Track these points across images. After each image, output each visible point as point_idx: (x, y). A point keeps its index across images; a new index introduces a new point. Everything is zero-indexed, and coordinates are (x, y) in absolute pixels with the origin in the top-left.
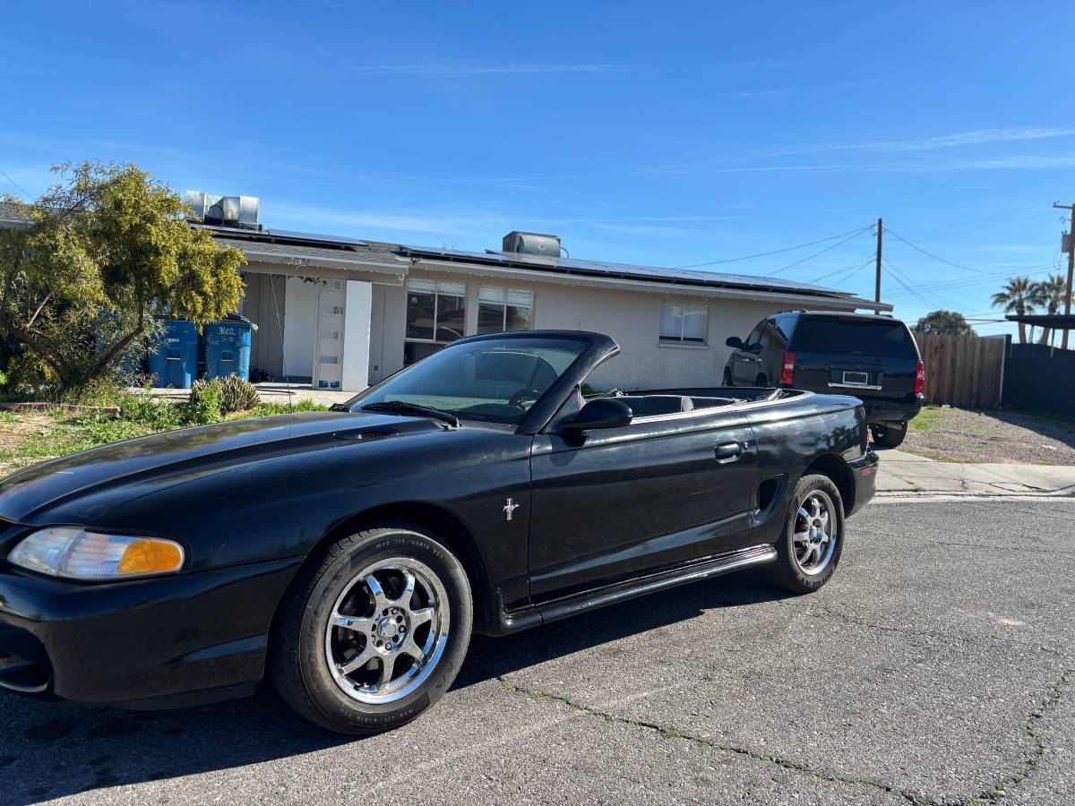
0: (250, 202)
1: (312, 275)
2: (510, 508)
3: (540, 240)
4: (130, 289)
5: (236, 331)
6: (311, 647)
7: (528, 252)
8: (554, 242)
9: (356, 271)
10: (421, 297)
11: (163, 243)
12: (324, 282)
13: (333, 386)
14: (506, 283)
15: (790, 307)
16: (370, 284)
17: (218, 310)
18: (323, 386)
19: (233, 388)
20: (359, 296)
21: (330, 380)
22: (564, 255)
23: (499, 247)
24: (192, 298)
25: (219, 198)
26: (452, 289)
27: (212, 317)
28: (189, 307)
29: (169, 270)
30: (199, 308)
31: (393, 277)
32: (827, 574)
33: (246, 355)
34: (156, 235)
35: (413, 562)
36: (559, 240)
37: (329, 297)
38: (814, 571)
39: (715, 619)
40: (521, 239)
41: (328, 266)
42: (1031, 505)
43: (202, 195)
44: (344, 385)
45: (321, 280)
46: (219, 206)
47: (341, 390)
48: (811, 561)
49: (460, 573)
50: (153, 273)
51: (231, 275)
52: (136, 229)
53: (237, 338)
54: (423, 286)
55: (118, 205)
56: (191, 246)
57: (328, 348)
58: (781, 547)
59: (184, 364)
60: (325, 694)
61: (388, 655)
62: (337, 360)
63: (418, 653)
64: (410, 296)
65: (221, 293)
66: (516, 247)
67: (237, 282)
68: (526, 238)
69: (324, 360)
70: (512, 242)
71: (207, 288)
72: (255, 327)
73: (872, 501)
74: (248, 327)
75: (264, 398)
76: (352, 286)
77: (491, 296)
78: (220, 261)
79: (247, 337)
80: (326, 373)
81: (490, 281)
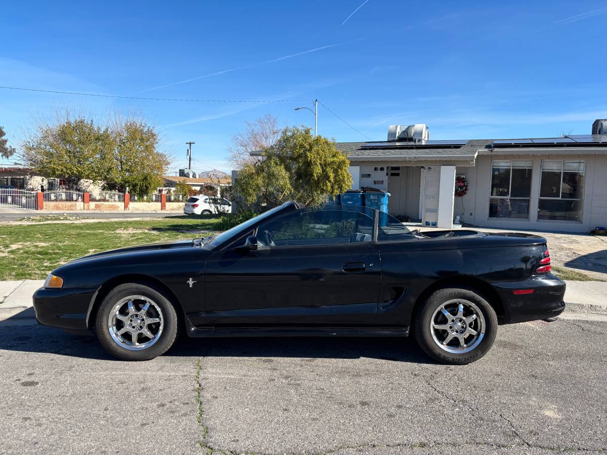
2: (191, 282)
5: (378, 197)
9: (446, 161)
12: (430, 168)
13: (433, 225)
14: (562, 157)
16: (454, 167)
17: (340, 188)
18: (427, 224)
21: (431, 221)
24: (326, 184)
25: (406, 127)
28: (325, 188)
31: (467, 161)
32: (471, 356)
33: (384, 209)
35: (149, 300)
40: (601, 124)
41: (428, 159)
43: (396, 127)
45: (428, 167)
46: (406, 132)
53: (379, 200)
54: (503, 165)
61: (135, 332)
62: (435, 211)
64: (494, 170)
66: (598, 131)
68: (604, 124)
69: (427, 211)
72: (389, 194)
74: (384, 195)
77: (553, 166)
79: (385, 200)
80: (429, 218)
81: (550, 156)
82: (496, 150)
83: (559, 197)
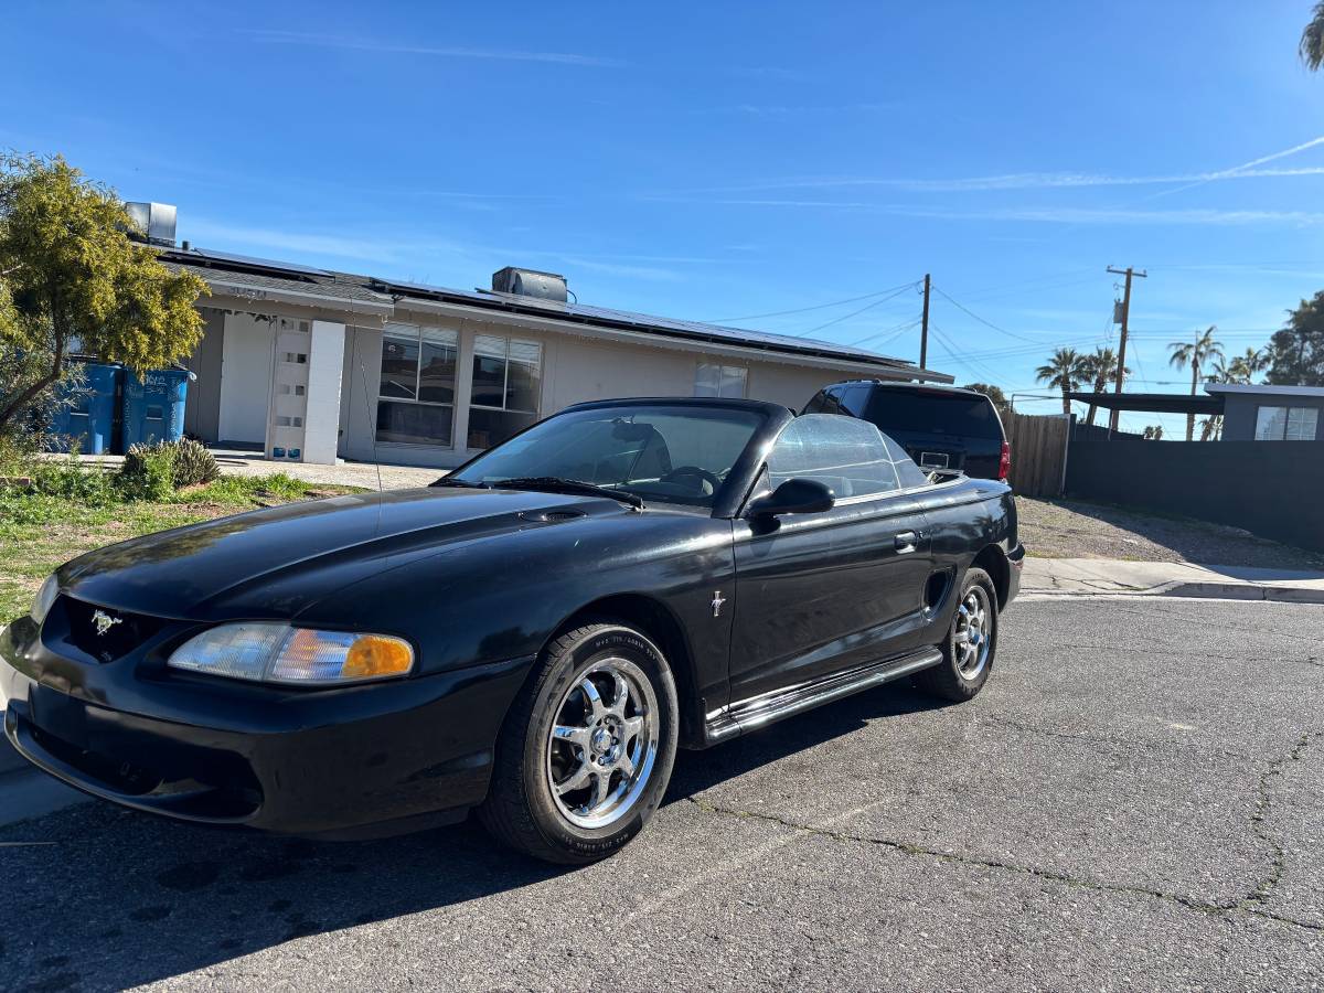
0: (164, 211)
1: (265, 312)
2: (718, 602)
3: (541, 279)
4: (47, 321)
5: (168, 381)
6: (536, 763)
7: (528, 294)
8: (558, 283)
9: (326, 309)
10: (400, 346)
11: (97, 263)
12: (283, 322)
13: (290, 455)
14: (509, 331)
15: (859, 376)
16: (344, 327)
17: (167, 353)
18: (278, 455)
19: (185, 456)
20: (328, 342)
21: (288, 447)
22: (570, 298)
23: (489, 287)
24: (134, 336)
26: (443, 336)
27: (159, 362)
28: (130, 347)
29: (103, 298)
30: (144, 349)
31: (374, 318)
32: (983, 678)
33: (180, 411)
34: (90, 252)
35: (626, 664)
36: (565, 281)
37: (290, 341)
38: (971, 675)
39: (881, 729)
40: (518, 276)
41: (290, 302)
42: (1133, 604)
44: (306, 455)
45: (279, 319)
47: (302, 462)
48: (967, 666)
49: (668, 676)
50: (81, 301)
51: (186, 307)
52: (60, 243)
53: (169, 389)
54: (404, 331)
55: (42, 209)
56: (131, 268)
57: (287, 405)
58: (944, 647)
59: (94, 422)
60: (548, 817)
61: (604, 771)
62: (299, 422)
63: (628, 766)
64: (386, 343)
65: (174, 331)
66: (511, 287)
67: (194, 317)
68: (525, 277)
69: (280, 421)
70: (505, 280)
71: (156, 325)
72: (193, 377)
73: (1017, 599)
74: (184, 377)
75: (225, 470)
76: (319, 327)
77: (489, 347)
78: (171, 290)
79: (182, 389)
80: (283, 438)
81: (489, 328)
82: (407, 300)
83: (501, 406)
